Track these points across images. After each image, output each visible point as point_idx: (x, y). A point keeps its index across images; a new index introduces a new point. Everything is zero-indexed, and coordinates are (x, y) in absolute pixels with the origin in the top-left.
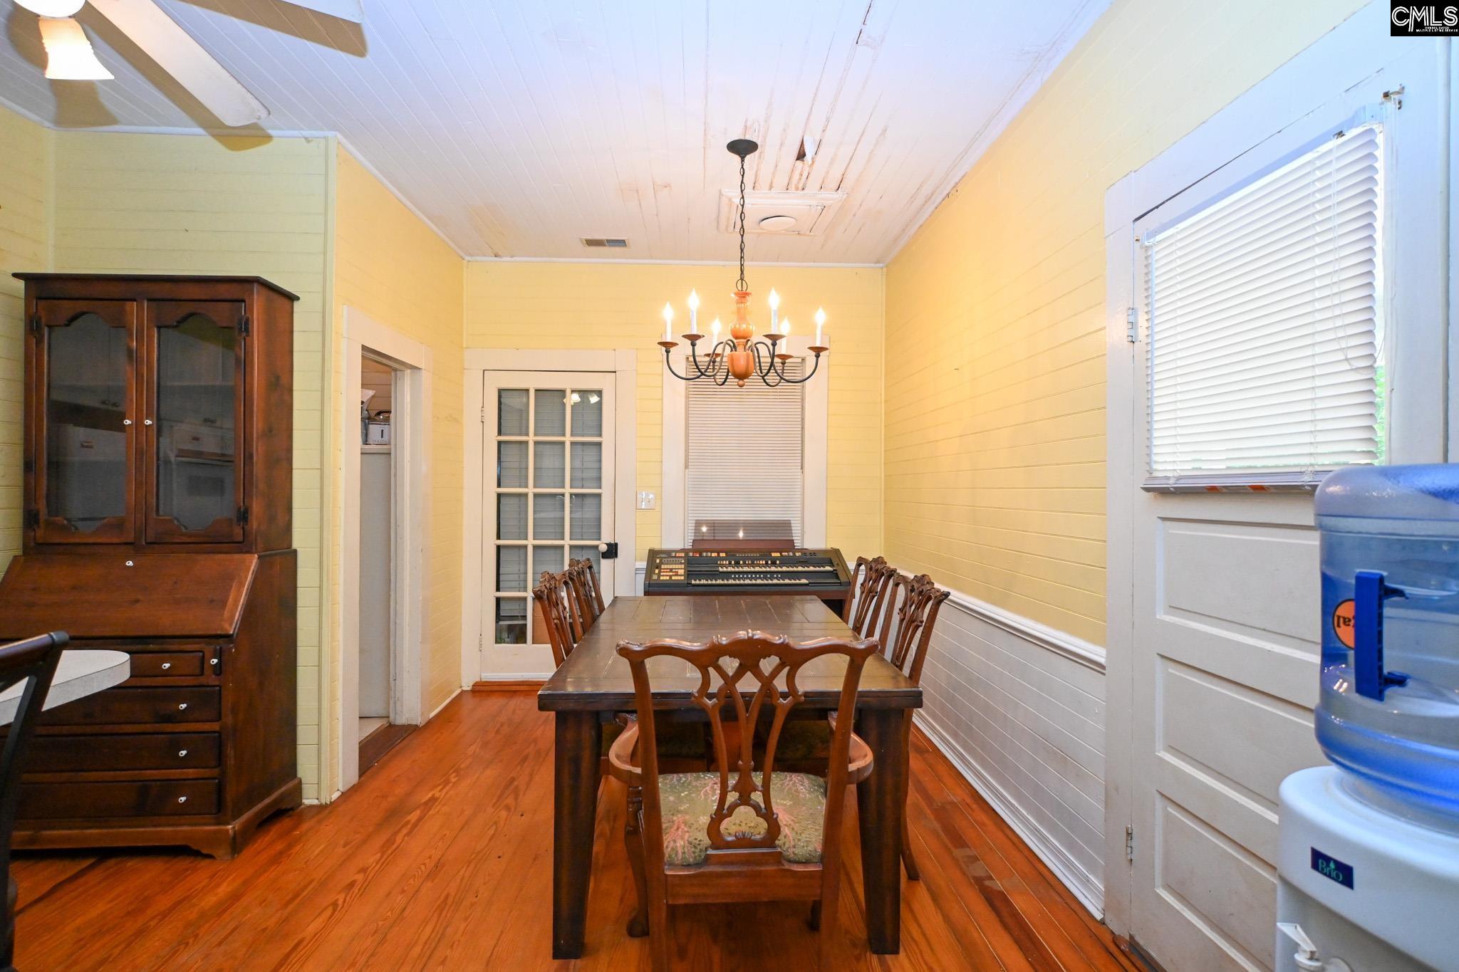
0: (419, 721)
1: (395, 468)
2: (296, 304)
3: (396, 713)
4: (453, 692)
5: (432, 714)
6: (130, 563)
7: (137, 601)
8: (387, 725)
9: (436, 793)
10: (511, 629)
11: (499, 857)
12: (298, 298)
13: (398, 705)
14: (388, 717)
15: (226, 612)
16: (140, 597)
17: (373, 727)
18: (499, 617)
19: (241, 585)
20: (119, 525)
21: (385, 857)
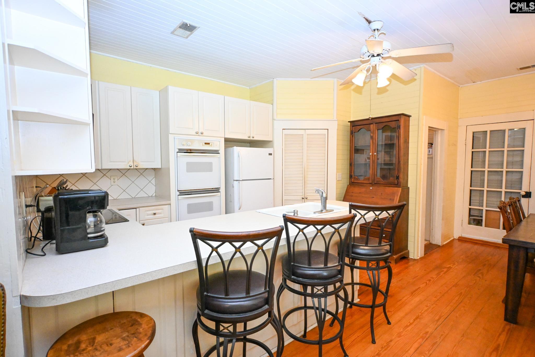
0: (440, 244)
1: (434, 162)
2: (410, 118)
3: (432, 240)
4: (451, 238)
5: (444, 243)
6: (371, 188)
7: (373, 197)
8: (429, 243)
9: (451, 266)
10: (474, 220)
11: (479, 289)
12: (411, 116)
13: (433, 237)
14: (429, 241)
15: (394, 202)
16: (374, 196)
17: (426, 242)
18: (470, 215)
19: (397, 196)
20: (368, 179)
21: (438, 277)
